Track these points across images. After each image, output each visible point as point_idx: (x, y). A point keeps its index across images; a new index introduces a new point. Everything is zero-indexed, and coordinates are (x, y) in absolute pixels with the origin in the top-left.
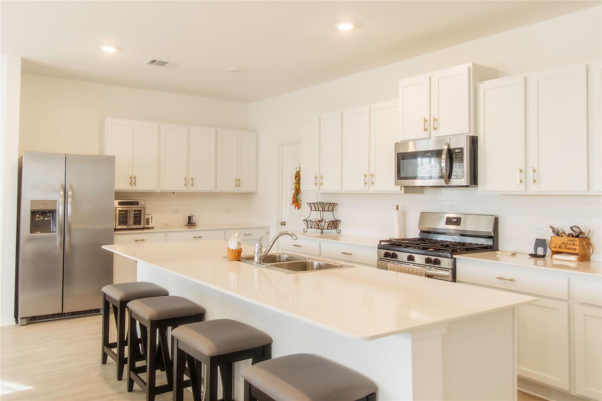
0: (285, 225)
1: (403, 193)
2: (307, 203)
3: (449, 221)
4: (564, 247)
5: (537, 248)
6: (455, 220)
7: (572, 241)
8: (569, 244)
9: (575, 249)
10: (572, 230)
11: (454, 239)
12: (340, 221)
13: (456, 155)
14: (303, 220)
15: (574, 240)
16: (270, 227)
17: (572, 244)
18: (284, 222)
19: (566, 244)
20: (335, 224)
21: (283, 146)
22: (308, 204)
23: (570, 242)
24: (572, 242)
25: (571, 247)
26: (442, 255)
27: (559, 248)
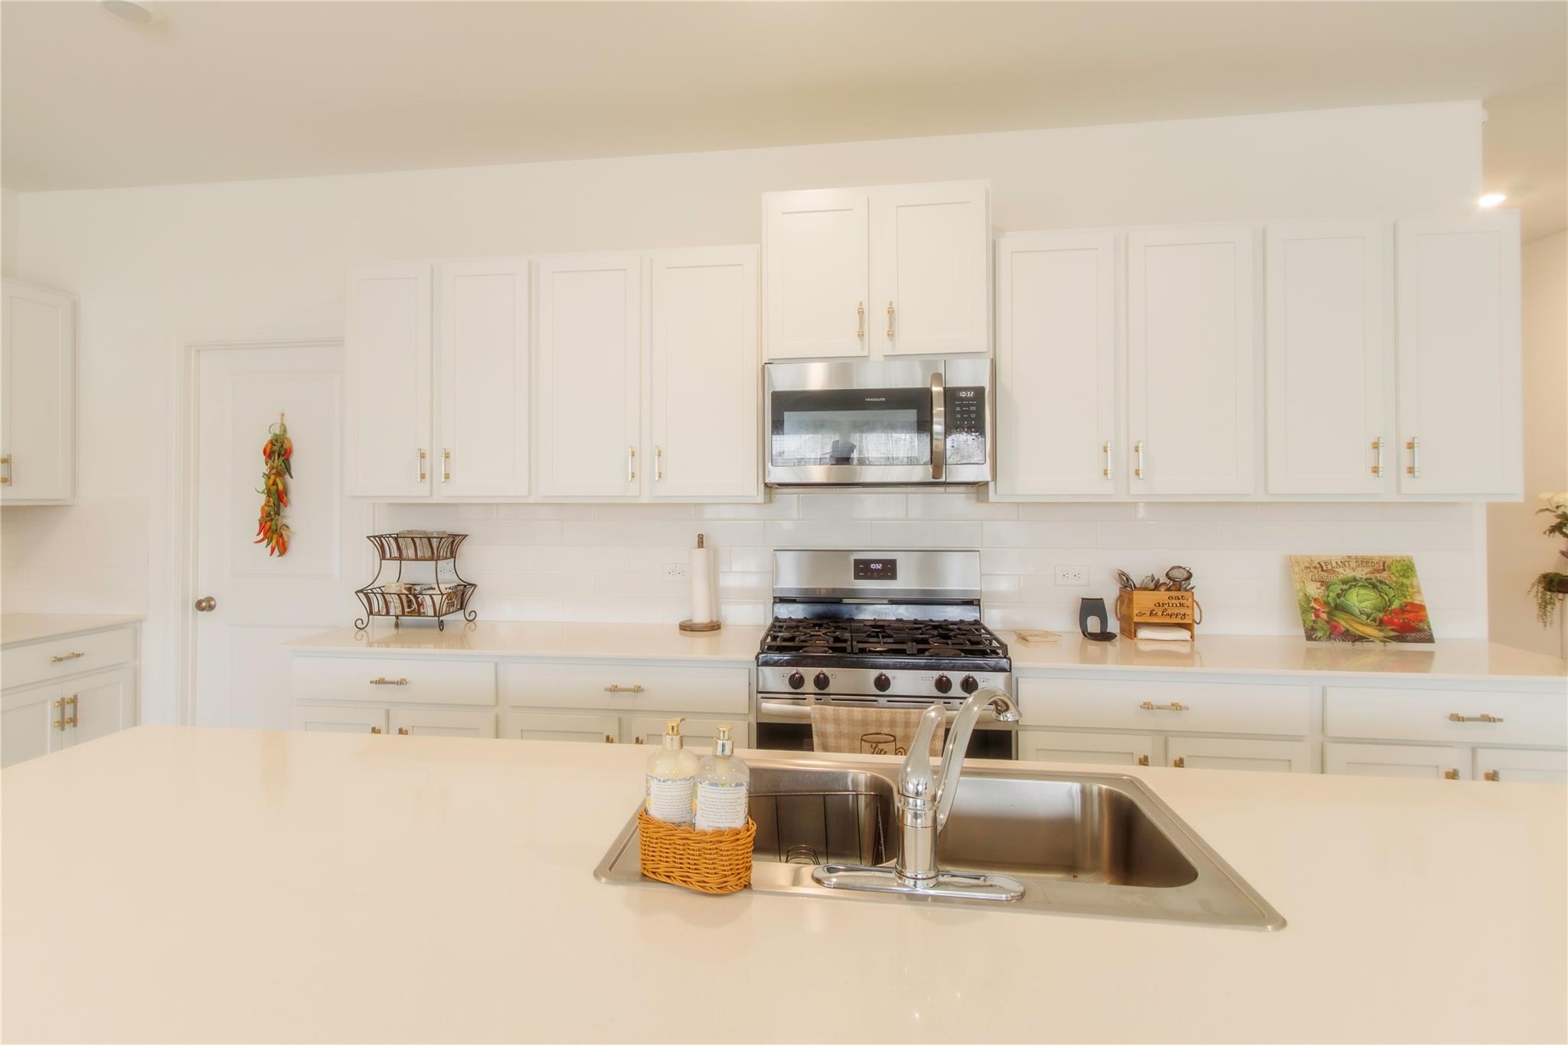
0: (211, 608)
1: (762, 501)
2: (368, 537)
3: (862, 570)
4: (1160, 613)
5: (1086, 622)
6: (879, 566)
7: (1179, 599)
8: (1171, 605)
9: (1184, 615)
10: (1169, 578)
11: (878, 613)
12: (474, 585)
13: (961, 406)
14: (356, 593)
15: (1182, 597)
16: (141, 621)
17: (1178, 605)
18: (209, 599)
19: (1166, 606)
20: (460, 596)
21: (199, 351)
22: (372, 539)
23: (1173, 601)
24: (1177, 602)
25: (1175, 611)
26: (985, 665)
27: (1150, 615)
